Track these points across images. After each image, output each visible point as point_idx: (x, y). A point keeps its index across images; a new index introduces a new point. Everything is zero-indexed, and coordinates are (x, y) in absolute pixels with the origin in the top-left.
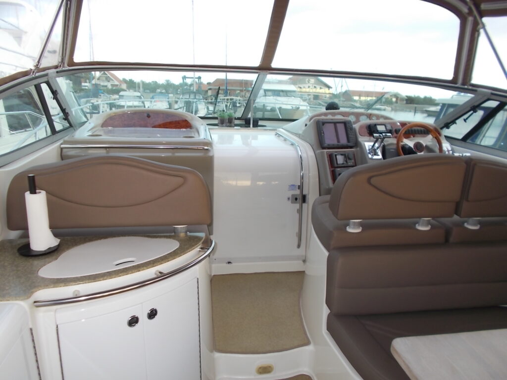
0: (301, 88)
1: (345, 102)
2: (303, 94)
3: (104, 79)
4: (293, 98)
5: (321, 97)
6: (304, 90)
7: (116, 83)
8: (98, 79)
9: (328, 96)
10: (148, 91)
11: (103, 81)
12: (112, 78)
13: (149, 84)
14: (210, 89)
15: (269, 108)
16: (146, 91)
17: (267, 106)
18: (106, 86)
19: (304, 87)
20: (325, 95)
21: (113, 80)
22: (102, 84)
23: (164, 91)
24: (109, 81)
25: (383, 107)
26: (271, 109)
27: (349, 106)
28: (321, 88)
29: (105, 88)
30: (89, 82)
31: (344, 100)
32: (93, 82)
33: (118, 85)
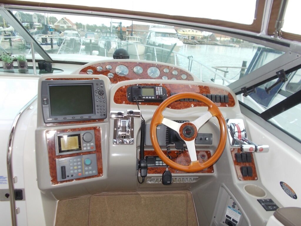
0: (184, 31)
1: (211, 42)
2: (185, 35)
3: (62, 22)
4: (173, 38)
5: (196, 38)
6: (185, 33)
7: (70, 25)
8: (59, 22)
9: (200, 37)
10: (90, 31)
11: (62, 23)
12: (67, 22)
13: (92, 26)
14: (128, 31)
15: (157, 44)
16: (89, 30)
17: (156, 43)
18: (63, 27)
19: (186, 31)
20: (199, 36)
21: (68, 23)
22: (61, 25)
23: (99, 31)
24: (65, 24)
25: (234, 45)
26: (158, 45)
27: (213, 44)
28: (196, 32)
29: (62, 28)
30: (53, 24)
31: (211, 40)
32: (56, 24)
33: (71, 26)
